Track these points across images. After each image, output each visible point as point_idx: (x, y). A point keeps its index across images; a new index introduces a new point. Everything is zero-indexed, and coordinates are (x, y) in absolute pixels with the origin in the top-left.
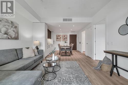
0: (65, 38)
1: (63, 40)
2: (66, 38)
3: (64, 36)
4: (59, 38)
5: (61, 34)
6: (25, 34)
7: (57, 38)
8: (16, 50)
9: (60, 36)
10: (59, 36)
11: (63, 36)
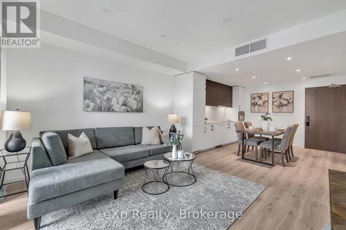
0: (284, 102)
1: (276, 109)
2: (290, 103)
3: (281, 97)
4: (260, 102)
5: (269, 89)
6: (157, 101)
7: (254, 104)
8: (134, 129)
9: (264, 98)
10: (260, 98)
11: (277, 95)
